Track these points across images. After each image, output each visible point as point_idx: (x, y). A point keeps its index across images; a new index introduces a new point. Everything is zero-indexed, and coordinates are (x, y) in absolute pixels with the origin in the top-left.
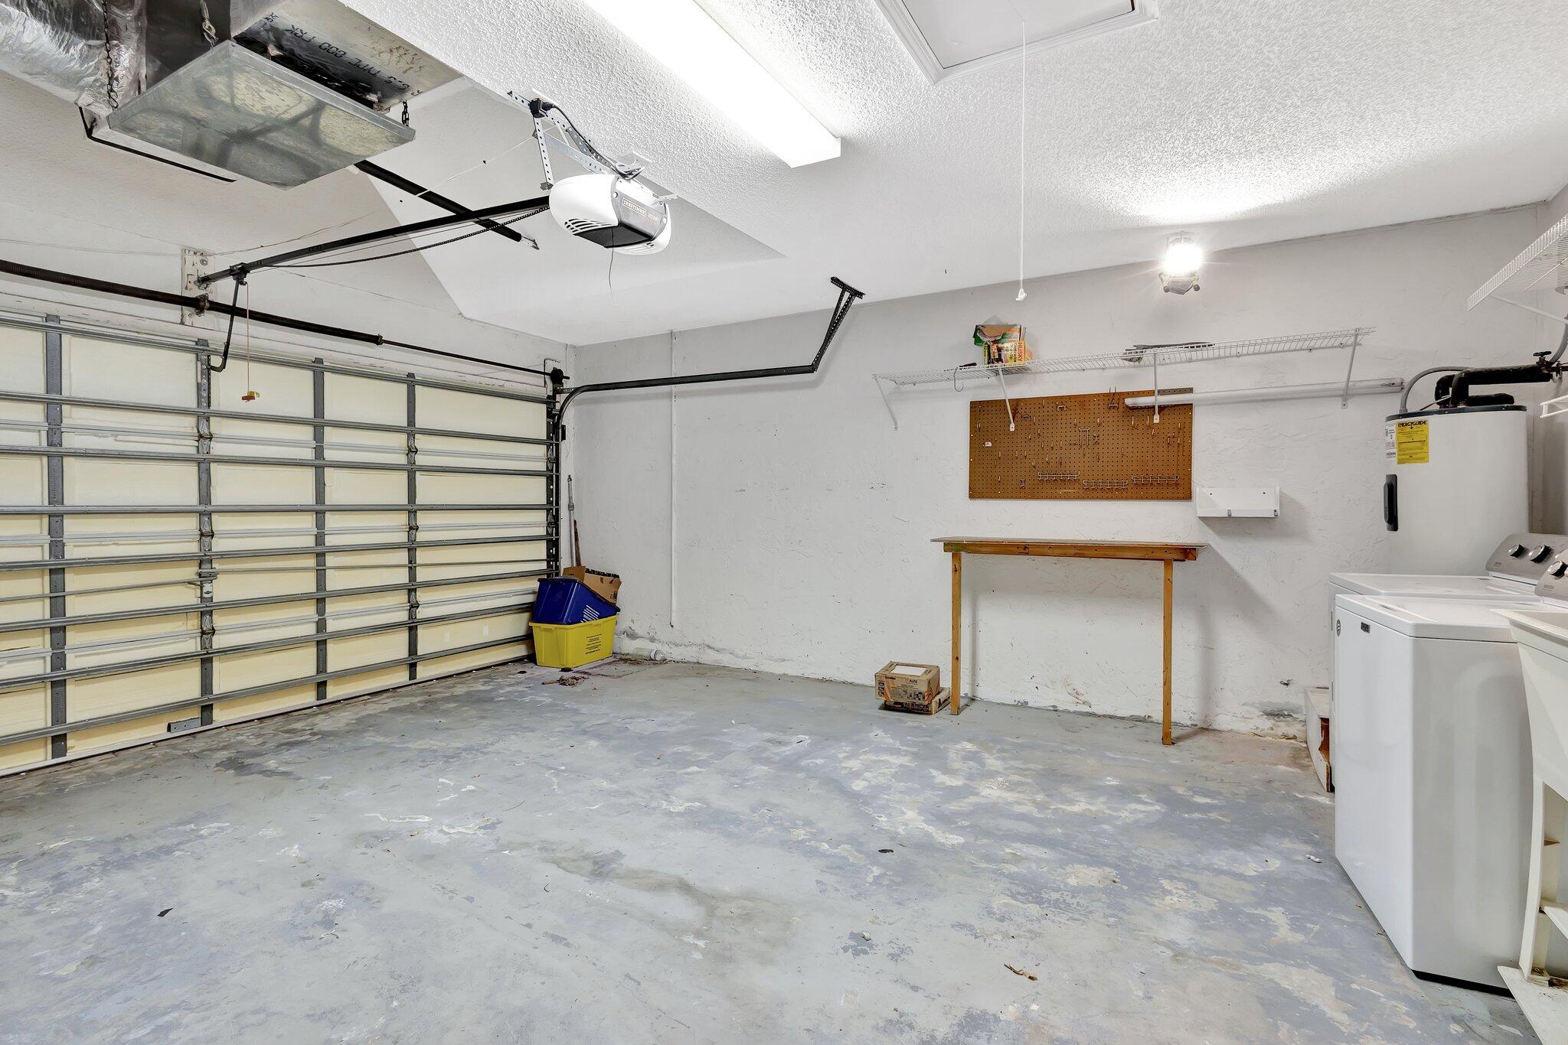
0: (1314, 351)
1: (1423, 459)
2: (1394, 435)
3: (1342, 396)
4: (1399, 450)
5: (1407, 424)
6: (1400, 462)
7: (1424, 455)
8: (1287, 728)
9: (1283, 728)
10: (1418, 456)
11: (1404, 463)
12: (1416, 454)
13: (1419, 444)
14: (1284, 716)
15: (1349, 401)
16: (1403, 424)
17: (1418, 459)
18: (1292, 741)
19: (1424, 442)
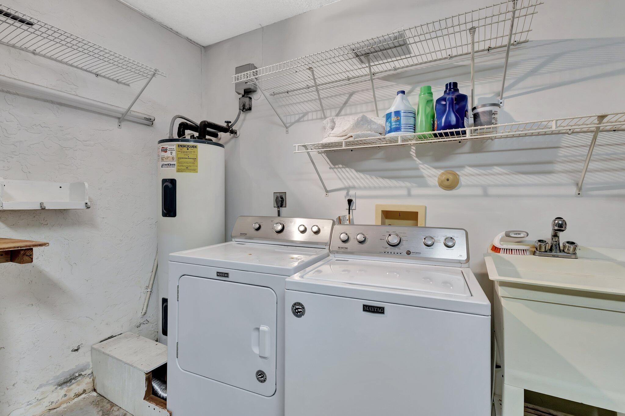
0: (99, 77)
1: (195, 170)
2: (174, 153)
3: (119, 118)
4: (179, 163)
5: (184, 146)
6: (179, 171)
7: (195, 168)
8: (78, 387)
9: (76, 388)
10: (192, 168)
11: (182, 171)
12: (190, 166)
13: (192, 160)
14: (75, 378)
15: (122, 123)
16: (181, 146)
17: (191, 170)
18: (83, 396)
19: (195, 159)
